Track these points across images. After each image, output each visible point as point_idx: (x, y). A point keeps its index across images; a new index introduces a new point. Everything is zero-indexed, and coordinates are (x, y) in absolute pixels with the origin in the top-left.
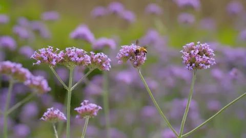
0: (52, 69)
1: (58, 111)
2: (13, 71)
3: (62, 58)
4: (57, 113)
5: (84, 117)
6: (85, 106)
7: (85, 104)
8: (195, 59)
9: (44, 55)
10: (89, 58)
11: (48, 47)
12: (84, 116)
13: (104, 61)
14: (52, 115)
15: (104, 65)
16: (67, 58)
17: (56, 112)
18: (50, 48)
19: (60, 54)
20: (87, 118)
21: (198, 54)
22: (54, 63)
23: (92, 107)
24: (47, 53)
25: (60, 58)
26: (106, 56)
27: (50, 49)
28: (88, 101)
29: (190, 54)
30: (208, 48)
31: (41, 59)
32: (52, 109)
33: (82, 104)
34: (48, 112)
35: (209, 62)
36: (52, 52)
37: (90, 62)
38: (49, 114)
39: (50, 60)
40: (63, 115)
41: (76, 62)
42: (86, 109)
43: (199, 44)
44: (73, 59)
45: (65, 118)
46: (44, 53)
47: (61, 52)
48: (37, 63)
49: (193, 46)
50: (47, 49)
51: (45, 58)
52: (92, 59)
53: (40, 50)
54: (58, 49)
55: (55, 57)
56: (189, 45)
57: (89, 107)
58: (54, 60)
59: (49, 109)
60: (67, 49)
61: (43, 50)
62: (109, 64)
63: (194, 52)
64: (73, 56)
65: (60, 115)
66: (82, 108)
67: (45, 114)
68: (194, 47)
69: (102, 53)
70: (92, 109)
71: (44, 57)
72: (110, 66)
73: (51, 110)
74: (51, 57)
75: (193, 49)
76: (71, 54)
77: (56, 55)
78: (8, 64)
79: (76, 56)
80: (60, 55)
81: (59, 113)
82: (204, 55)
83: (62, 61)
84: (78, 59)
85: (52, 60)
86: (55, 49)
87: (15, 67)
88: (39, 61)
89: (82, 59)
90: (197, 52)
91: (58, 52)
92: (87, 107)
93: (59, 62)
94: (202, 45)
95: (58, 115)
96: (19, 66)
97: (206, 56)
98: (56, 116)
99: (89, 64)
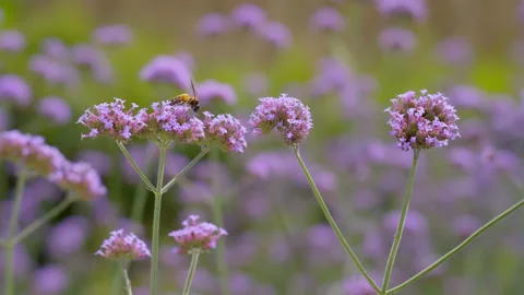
0: (123, 148)
1: (134, 237)
2: (26, 152)
3: (144, 124)
4: (130, 242)
5: (190, 252)
6: (192, 229)
7: (191, 224)
8: (417, 126)
9: (106, 118)
10: (200, 125)
11: (115, 101)
12: (189, 249)
13: (232, 131)
14: (120, 246)
15: (233, 141)
16: (155, 125)
17: (129, 239)
18: (119, 103)
19: (140, 115)
20: (196, 254)
21: (424, 115)
22: (127, 135)
23: (205, 231)
24: (112, 113)
25: (140, 124)
26: (238, 122)
27: (118, 105)
28: (197, 217)
29: (406, 117)
30: (445, 103)
31: (100, 126)
32: (120, 232)
33: (185, 223)
34: (112, 238)
35: (447, 133)
36: (124, 111)
37: (203, 134)
38: (113, 243)
39: (118, 128)
40: (144, 245)
41: (174, 133)
42: (193, 234)
43: (426, 95)
44: (166, 126)
45: (148, 252)
46: (106, 112)
47: (142, 111)
48: (91, 134)
49: (413, 98)
50: (112, 104)
51: (109, 124)
52: (207, 128)
53: (97, 107)
54: (135, 105)
55: (128, 123)
56: (405, 96)
57: (200, 231)
58: (127, 128)
59: (114, 233)
60: (155, 105)
61: (103, 107)
62: (242, 139)
63: (415, 112)
64: (166, 121)
65: (138, 246)
66: (186, 232)
67: (106, 243)
68: (415, 102)
69: (229, 116)
70: (206, 234)
71: (105, 121)
72: (245, 144)
73: (119, 235)
74: (121, 122)
75: (412, 106)
76: (163, 117)
77: (130, 118)
78: (15, 136)
79: (173, 121)
80: (139, 118)
81: (135, 241)
82: (437, 118)
83: (144, 131)
84: (177, 127)
85: (123, 129)
86: (128, 106)
87: (29, 144)
88: (95, 131)
89: (185, 127)
90: (422, 111)
91: (135, 112)
92: (196, 230)
93: (138, 133)
94: (432, 97)
95: (134, 246)
96: (38, 141)
97: (441, 120)
98: (129, 248)
99: (200, 138)
